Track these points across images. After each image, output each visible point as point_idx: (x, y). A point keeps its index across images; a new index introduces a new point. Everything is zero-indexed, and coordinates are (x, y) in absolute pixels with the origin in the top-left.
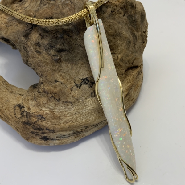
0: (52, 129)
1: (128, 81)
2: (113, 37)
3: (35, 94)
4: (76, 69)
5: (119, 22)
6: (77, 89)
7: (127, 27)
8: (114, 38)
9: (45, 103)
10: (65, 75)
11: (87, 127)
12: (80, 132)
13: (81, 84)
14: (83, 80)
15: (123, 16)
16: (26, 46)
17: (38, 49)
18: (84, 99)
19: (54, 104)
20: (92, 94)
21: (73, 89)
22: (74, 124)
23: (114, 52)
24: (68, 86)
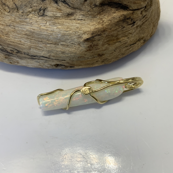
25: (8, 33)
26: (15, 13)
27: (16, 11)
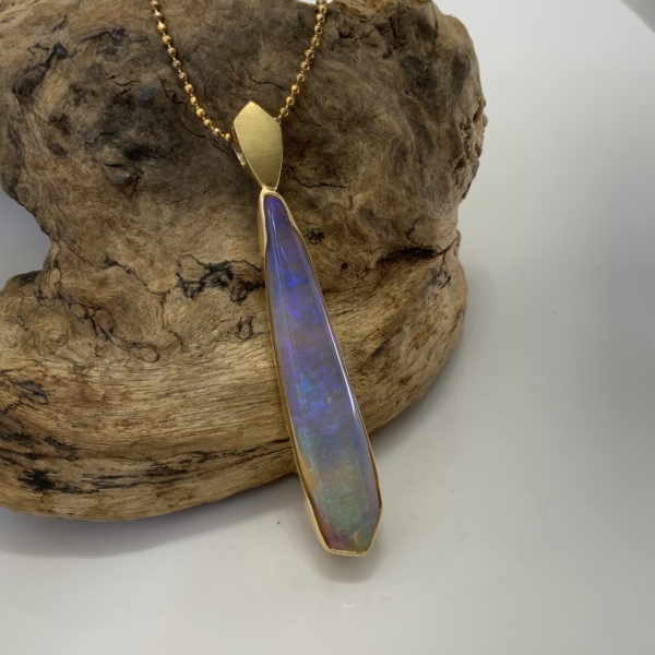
0: (69, 441)
1: (390, 301)
2: (339, 126)
3: (26, 301)
4: (190, 226)
5: (366, 76)
6: (184, 298)
7: (395, 97)
8: (345, 131)
9: (56, 337)
10: (145, 245)
11: (206, 456)
12: (177, 472)
13: (202, 285)
14: (212, 269)
15: (385, 57)
16: (16, 125)
17: (60, 140)
18: (205, 341)
19: (90, 344)
20: (240, 326)
21: (169, 298)
22: (155, 431)
23: (342, 181)
24: (150, 287)
25: (167, 416)
26: (179, 356)
27: (178, 349)
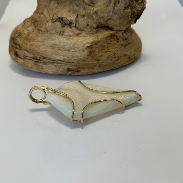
0: (21, 46)
1: (97, 37)
12: (38, 60)
13: (56, 21)
14: (59, 18)
18: (52, 33)
19: (32, 28)
20: (61, 32)
21: (49, 22)
23: (94, 5)
24: (47, 20)
25: (39, 46)
26: (46, 34)
